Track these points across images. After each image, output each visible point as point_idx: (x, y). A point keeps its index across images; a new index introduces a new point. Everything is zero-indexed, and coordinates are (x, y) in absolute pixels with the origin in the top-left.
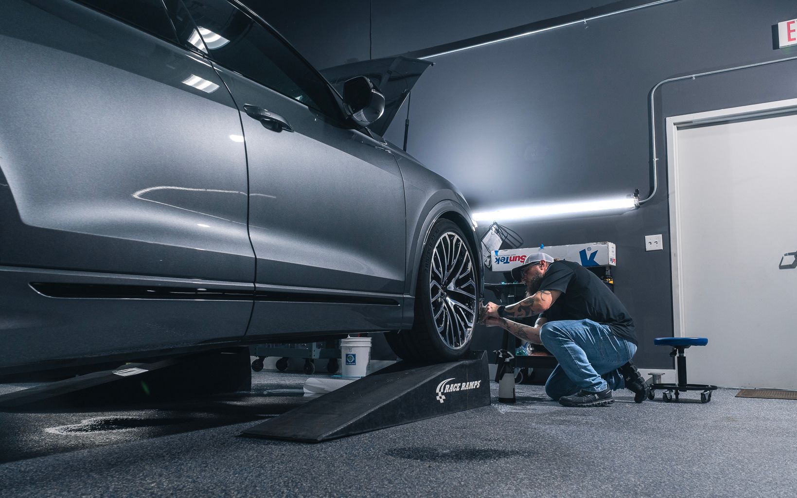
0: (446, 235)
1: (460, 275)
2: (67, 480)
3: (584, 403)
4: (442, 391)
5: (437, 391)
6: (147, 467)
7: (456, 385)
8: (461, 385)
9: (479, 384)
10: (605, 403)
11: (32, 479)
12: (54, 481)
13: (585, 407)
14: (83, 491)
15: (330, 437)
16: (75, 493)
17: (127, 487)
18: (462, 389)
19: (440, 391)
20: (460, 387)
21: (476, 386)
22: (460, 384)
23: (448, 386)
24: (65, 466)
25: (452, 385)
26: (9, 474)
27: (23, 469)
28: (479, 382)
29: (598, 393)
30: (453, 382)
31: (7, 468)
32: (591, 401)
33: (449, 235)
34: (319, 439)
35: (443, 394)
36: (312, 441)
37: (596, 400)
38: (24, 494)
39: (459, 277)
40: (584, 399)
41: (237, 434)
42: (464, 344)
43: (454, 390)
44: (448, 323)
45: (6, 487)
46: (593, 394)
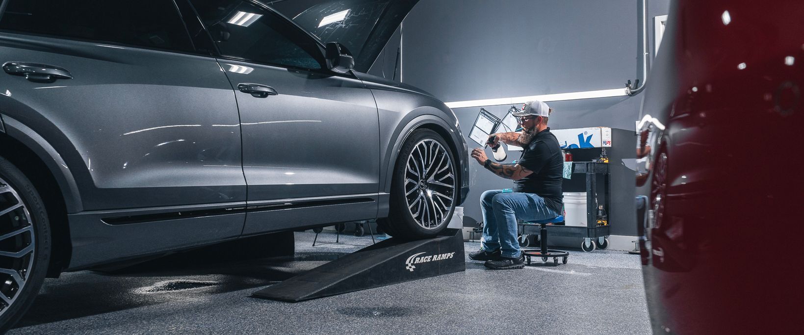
0: (422, 142)
1: (439, 170)
2: (128, 325)
3: (503, 267)
4: (412, 262)
5: (407, 262)
6: (177, 318)
7: (427, 257)
8: (433, 257)
9: (452, 256)
10: (518, 267)
11: (109, 324)
12: (121, 325)
13: (503, 269)
14: (134, 331)
15: (306, 299)
16: (130, 332)
17: (159, 329)
18: (433, 260)
19: (410, 262)
20: (432, 259)
21: (449, 257)
22: (431, 257)
23: (419, 258)
24: (130, 316)
25: (422, 258)
26: (97, 321)
27: (106, 318)
28: (453, 253)
29: (513, 259)
30: (424, 255)
31: (97, 317)
32: (508, 266)
33: (425, 142)
34: (297, 300)
35: (412, 264)
36: (292, 301)
37: (511, 265)
38: (103, 332)
39: (437, 173)
40: (503, 263)
41: (250, 295)
42: (440, 225)
43: (425, 261)
44: (424, 208)
45: (94, 328)
46: (510, 259)
